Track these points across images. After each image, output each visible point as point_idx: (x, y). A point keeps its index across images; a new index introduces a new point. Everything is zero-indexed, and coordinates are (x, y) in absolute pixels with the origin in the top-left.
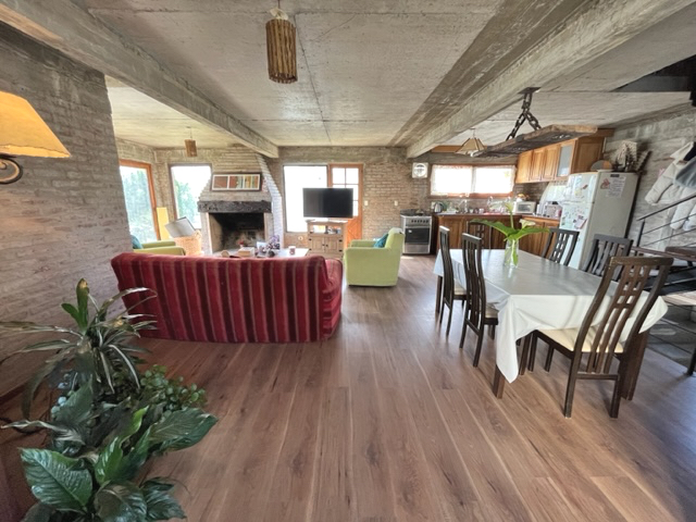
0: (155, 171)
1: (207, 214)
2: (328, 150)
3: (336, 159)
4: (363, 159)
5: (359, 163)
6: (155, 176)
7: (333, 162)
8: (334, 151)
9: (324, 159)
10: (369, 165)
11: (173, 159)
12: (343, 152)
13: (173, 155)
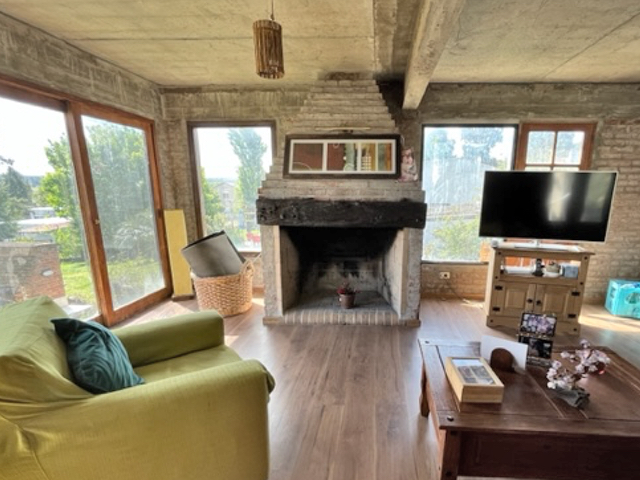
0: (161, 136)
1: (276, 229)
2: (524, 91)
3: (538, 112)
4: (598, 111)
5: (590, 118)
6: (162, 147)
7: (531, 117)
8: (537, 93)
9: (512, 112)
10: (609, 123)
11: (198, 111)
12: (556, 96)
13: (199, 104)
